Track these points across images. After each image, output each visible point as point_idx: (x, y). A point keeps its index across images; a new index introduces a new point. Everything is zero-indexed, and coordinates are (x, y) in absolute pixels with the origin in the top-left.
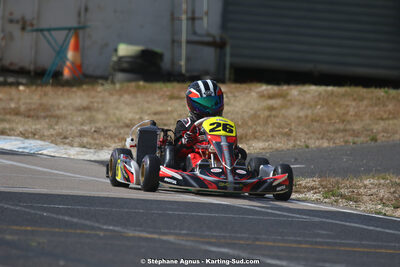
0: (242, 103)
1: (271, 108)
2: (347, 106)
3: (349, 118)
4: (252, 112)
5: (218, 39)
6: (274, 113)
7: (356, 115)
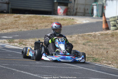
0: (10, 19)
1: (16, 20)
2: (33, 20)
3: (33, 23)
4: (11, 21)
5: (8, 2)
6: (16, 21)
7: (35, 22)
